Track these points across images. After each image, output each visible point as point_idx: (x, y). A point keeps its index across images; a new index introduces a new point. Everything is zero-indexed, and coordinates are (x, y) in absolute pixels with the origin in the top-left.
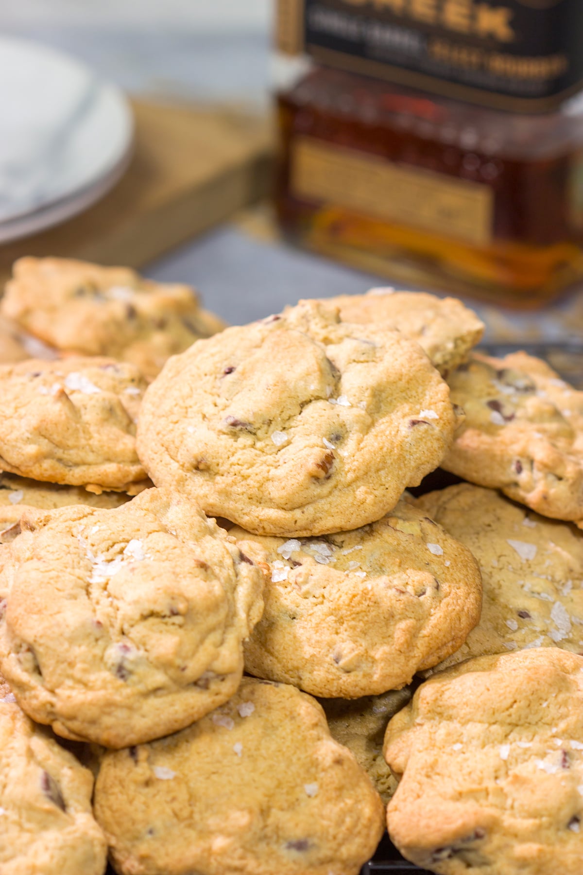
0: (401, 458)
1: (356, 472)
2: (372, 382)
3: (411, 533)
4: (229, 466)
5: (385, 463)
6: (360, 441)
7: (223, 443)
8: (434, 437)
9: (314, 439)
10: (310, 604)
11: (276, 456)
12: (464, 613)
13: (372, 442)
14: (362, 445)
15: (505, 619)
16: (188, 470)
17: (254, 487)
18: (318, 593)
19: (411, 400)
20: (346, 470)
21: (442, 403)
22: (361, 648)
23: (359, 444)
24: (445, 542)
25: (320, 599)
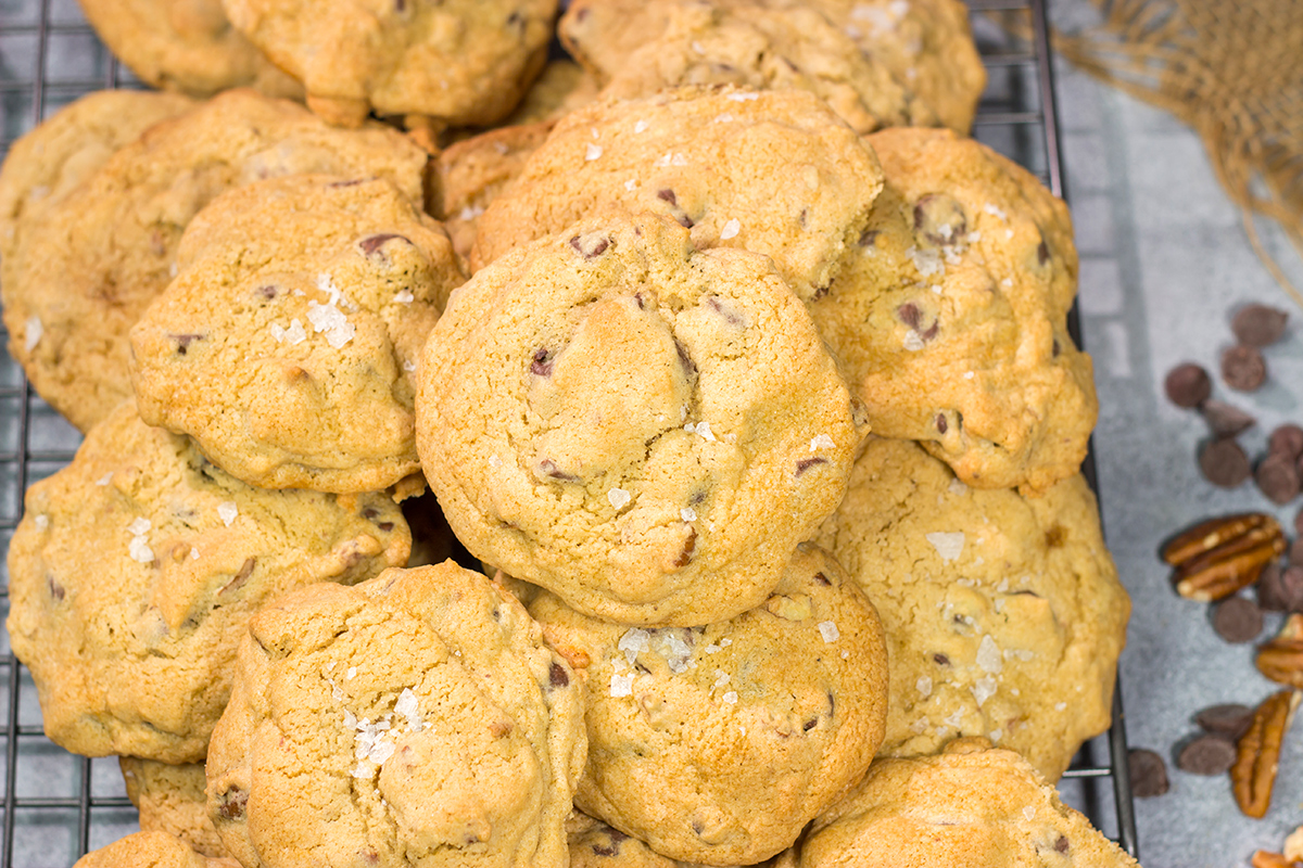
0: (787, 521)
1: (728, 553)
2: (743, 402)
3: (798, 619)
4: (551, 538)
5: (766, 533)
6: (732, 502)
7: (541, 502)
8: (831, 481)
9: (668, 511)
10: (661, 741)
11: (616, 524)
12: (866, 745)
13: (748, 503)
14: (733, 512)
15: (916, 675)
16: (493, 525)
17: (587, 573)
18: (674, 728)
19: (797, 419)
20: (714, 551)
21: (841, 424)
22: (730, 817)
23: (730, 510)
24: (843, 608)
25: (677, 738)
